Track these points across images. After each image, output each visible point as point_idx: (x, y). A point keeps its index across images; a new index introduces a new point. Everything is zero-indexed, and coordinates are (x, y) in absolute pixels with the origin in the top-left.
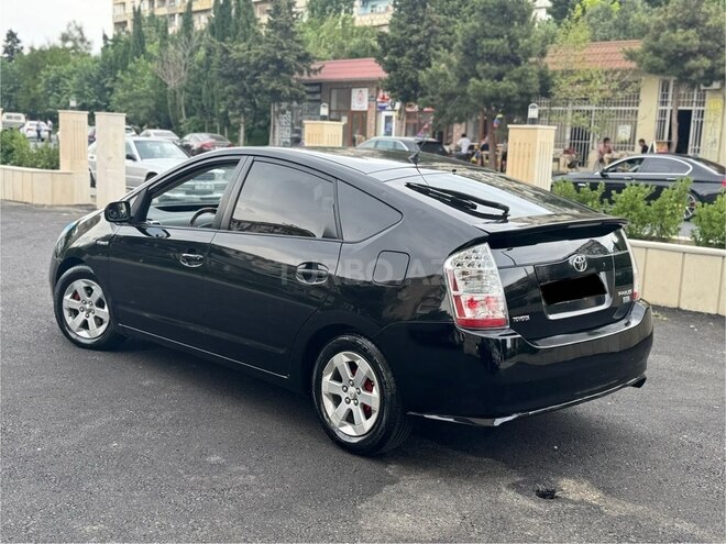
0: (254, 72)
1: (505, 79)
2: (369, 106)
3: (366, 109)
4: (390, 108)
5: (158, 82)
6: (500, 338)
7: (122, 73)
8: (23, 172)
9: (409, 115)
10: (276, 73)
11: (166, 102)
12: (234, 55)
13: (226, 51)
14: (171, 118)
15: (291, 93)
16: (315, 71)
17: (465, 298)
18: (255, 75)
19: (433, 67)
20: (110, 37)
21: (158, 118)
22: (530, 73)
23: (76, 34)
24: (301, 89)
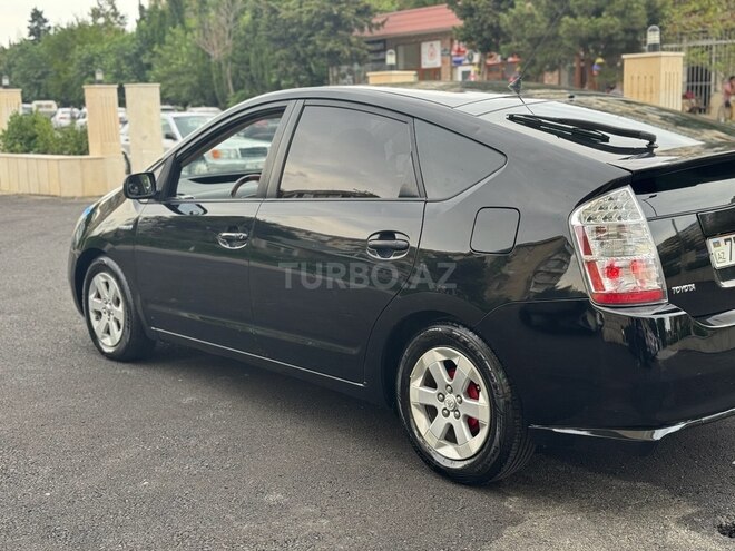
0: (308, 32)
1: (604, 14)
2: (443, 62)
3: (439, 64)
4: (467, 62)
5: (201, 54)
6: (656, 317)
7: (160, 47)
8: (47, 160)
9: (490, 68)
10: (333, 32)
11: (211, 76)
12: (283, 14)
13: (275, 11)
14: (218, 94)
15: (352, 53)
16: (378, 26)
17: (602, 265)
18: (310, 36)
19: (518, 7)
20: (146, 6)
21: (203, 96)
22: (635, 5)
23: (108, 8)
24: (363, 48)
